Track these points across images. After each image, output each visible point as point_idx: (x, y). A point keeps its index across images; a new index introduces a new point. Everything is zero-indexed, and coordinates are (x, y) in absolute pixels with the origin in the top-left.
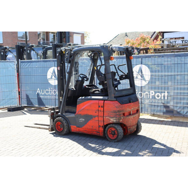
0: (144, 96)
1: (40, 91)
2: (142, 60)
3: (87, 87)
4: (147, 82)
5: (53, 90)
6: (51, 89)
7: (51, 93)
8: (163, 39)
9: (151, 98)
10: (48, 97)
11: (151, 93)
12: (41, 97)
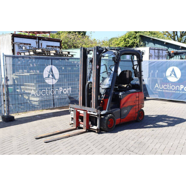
0: (55, 93)
4: (57, 80)
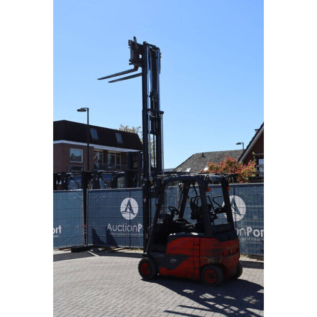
0: (239, 233)
1: (112, 227)
2: (234, 189)
3: (177, 222)
4: (243, 216)
5: (127, 225)
6: (125, 225)
7: (125, 229)
8: (258, 166)
9: (248, 235)
10: (122, 234)
11: (248, 230)
12: (112, 234)
